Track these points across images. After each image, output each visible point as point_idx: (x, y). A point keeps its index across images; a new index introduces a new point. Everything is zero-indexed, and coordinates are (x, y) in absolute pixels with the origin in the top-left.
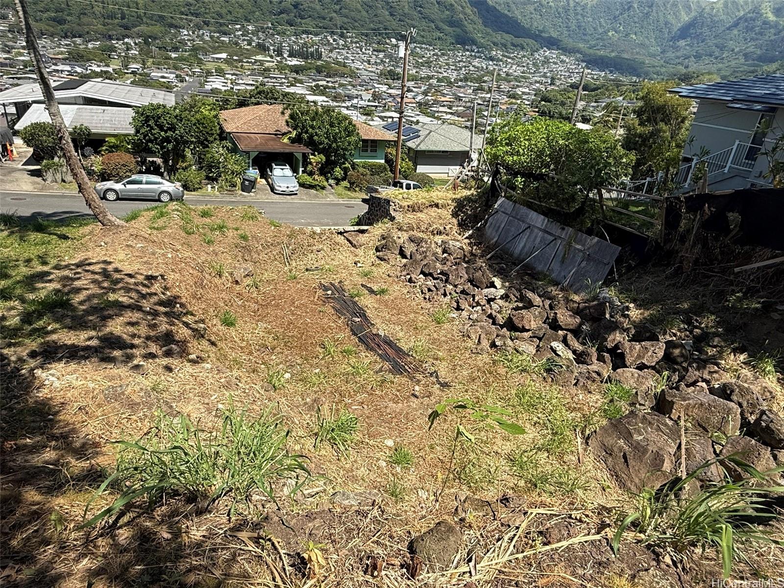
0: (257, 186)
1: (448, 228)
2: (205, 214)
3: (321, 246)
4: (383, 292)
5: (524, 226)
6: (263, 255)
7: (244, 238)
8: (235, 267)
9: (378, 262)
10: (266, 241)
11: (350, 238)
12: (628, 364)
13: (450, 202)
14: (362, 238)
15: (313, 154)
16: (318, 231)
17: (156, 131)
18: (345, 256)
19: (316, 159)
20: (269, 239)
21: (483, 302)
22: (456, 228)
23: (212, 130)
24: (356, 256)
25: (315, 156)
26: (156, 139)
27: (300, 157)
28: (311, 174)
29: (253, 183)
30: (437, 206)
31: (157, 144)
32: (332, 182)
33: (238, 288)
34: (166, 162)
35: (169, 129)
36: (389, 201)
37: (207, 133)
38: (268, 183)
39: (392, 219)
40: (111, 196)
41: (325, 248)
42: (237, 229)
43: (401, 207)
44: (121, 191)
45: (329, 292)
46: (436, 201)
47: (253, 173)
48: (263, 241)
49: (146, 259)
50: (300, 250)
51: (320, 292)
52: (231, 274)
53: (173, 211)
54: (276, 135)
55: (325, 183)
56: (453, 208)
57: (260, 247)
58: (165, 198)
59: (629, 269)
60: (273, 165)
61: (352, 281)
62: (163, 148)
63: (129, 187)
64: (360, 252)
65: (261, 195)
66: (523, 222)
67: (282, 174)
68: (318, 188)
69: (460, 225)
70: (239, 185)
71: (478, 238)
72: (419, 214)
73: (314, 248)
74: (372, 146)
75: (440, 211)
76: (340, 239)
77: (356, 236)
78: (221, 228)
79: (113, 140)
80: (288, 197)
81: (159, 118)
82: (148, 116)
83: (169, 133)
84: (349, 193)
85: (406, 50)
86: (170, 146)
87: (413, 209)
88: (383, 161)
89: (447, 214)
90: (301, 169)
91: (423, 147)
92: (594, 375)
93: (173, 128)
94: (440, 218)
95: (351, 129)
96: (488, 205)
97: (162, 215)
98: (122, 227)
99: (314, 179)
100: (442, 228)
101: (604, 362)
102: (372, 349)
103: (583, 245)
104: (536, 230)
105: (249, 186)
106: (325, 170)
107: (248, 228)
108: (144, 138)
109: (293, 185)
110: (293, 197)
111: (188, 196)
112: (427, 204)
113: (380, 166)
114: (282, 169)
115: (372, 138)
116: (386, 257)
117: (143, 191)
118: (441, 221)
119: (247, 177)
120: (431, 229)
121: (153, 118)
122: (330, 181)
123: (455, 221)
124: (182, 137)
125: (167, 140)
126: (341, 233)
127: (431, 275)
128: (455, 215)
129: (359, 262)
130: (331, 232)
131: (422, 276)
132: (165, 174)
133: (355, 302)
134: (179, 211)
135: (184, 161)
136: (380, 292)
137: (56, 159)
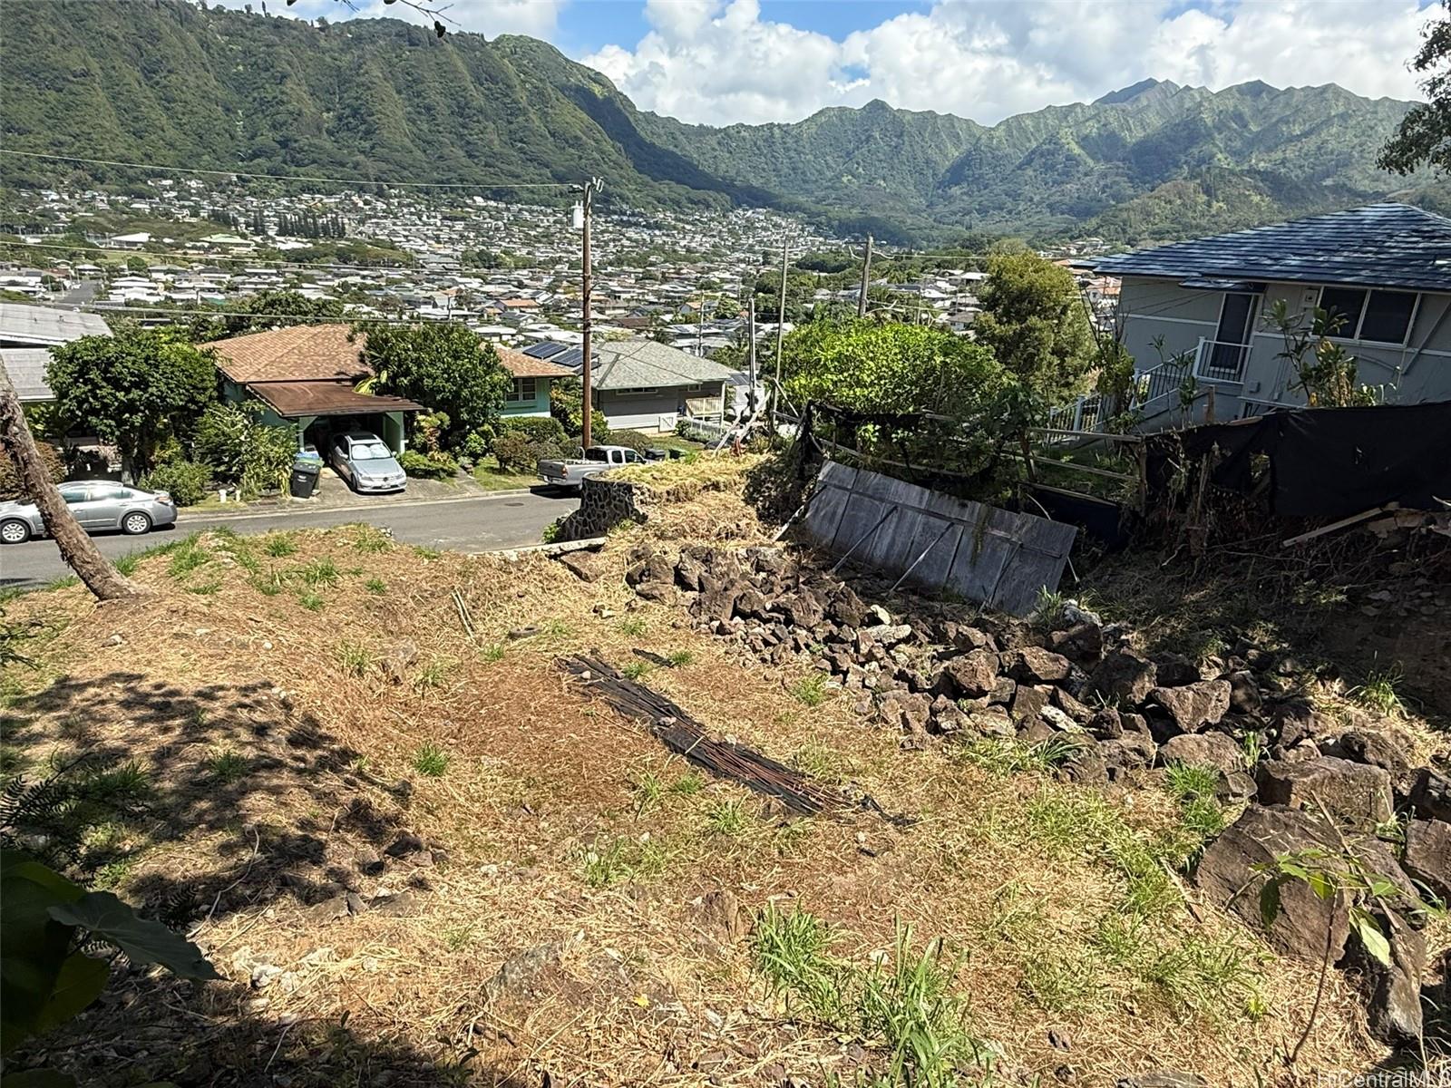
0: (321, 482)
1: (742, 524)
2: (278, 550)
3: (524, 586)
4: (682, 659)
5: (884, 509)
6: (418, 617)
7: (376, 587)
8: (385, 651)
9: (641, 603)
10: (420, 588)
11: (575, 564)
12: (1185, 727)
13: (737, 478)
14: (598, 561)
15: (423, 413)
16: (514, 559)
17: (106, 390)
18: (571, 601)
19: (429, 421)
20: (425, 586)
21: (880, 653)
22: (756, 525)
23: (203, 380)
24: (593, 596)
25: (429, 415)
26: (105, 406)
27: (399, 419)
28: (424, 449)
29: (313, 477)
30: (716, 486)
31: (107, 417)
32: (465, 461)
33: (400, 692)
34: (124, 449)
35: (135, 385)
36: (628, 489)
37: (195, 387)
38: (341, 475)
39: (642, 519)
40: (14, 533)
41: (532, 590)
42: (357, 573)
43: (654, 496)
44: (35, 520)
45: (587, 674)
47: (310, 458)
48: (413, 591)
49: (231, 660)
50: (487, 599)
51: (567, 678)
52: (384, 667)
53: (216, 549)
54: (338, 381)
55: (454, 465)
56: (743, 487)
57: (412, 603)
58: (137, 525)
59: (1095, 560)
60: (348, 438)
61: (614, 647)
62: (120, 423)
64: (597, 587)
65: (331, 498)
66: (882, 500)
67: (366, 455)
68: (442, 475)
69: (760, 517)
70: (285, 484)
71: (799, 540)
72: (689, 506)
73: (512, 591)
74: (528, 388)
75: (722, 495)
76: (556, 568)
77: (585, 558)
78: (327, 573)
80: (387, 497)
81: (112, 364)
82: (86, 363)
83: (135, 394)
84: (502, 478)
85: (585, 216)
86: (137, 420)
87: (677, 496)
88: (547, 415)
89: (735, 499)
90: (403, 443)
91: (611, 384)
92: (1134, 756)
93: (142, 383)
94: (727, 508)
95: (490, 363)
96: (804, 477)
97: (194, 561)
98: (147, 597)
99: (432, 459)
100: (733, 526)
101: (1138, 729)
102: (727, 775)
103: (1008, 530)
104: (910, 513)
105: (304, 484)
106: (450, 439)
107: (377, 567)
108: (79, 408)
109: (397, 475)
110: (397, 496)
111: (185, 515)
112: (700, 485)
113: (546, 423)
114: (368, 445)
115: (525, 374)
116: (656, 592)
118: (730, 514)
119: (301, 468)
120: (716, 530)
121: (97, 365)
122: (461, 459)
123: (752, 511)
124: (163, 399)
125: (131, 407)
126: (555, 557)
127: (755, 614)
128: (750, 500)
129: (604, 608)
130: (538, 557)
131: (739, 620)
132: (125, 476)
133: (641, 687)
134: (227, 549)
135: (165, 447)
136: (675, 660)
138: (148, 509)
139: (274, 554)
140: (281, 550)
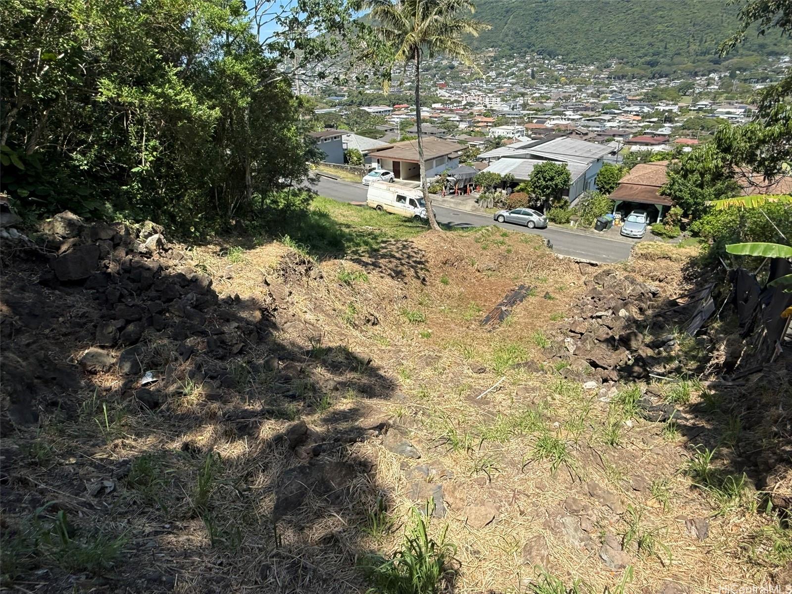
8: (484, 263)
11: (581, 267)
13: (685, 258)
14: (590, 269)
16: (561, 258)
17: (541, 181)
19: (675, 211)
20: (524, 256)
22: (678, 280)
24: (578, 279)
27: (660, 208)
30: (670, 259)
32: (687, 233)
37: (605, 182)
40: (501, 220)
41: (559, 269)
44: (507, 217)
46: (670, 254)
47: (614, 217)
50: (541, 266)
52: (478, 266)
55: (678, 234)
56: (685, 263)
58: (531, 225)
60: (632, 212)
63: (512, 215)
67: (634, 220)
69: (684, 278)
70: (594, 224)
72: (648, 262)
73: (552, 267)
75: (671, 263)
76: (575, 266)
77: (586, 266)
79: (522, 184)
80: (631, 239)
82: (540, 171)
86: (548, 192)
87: (645, 257)
89: (676, 266)
90: (659, 219)
99: (665, 228)
100: (662, 277)
105: (599, 226)
110: (635, 239)
112: (661, 255)
114: (638, 217)
117: (519, 218)
118: (665, 271)
119: (601, 219)
120: (651, 275)
123: (681, 274)
126: (577, 263)
128: (684, 269)
129: (574, 283)
130: (570, 260)
131: (590, 298)
132: (545, 209)
133: (524, 297)
134: (488, 230)
135: (559, 202)
136: (550, 298)
137: (487, 194)
138: (535, 221)
139: (502, 236)
140: (504, 235)
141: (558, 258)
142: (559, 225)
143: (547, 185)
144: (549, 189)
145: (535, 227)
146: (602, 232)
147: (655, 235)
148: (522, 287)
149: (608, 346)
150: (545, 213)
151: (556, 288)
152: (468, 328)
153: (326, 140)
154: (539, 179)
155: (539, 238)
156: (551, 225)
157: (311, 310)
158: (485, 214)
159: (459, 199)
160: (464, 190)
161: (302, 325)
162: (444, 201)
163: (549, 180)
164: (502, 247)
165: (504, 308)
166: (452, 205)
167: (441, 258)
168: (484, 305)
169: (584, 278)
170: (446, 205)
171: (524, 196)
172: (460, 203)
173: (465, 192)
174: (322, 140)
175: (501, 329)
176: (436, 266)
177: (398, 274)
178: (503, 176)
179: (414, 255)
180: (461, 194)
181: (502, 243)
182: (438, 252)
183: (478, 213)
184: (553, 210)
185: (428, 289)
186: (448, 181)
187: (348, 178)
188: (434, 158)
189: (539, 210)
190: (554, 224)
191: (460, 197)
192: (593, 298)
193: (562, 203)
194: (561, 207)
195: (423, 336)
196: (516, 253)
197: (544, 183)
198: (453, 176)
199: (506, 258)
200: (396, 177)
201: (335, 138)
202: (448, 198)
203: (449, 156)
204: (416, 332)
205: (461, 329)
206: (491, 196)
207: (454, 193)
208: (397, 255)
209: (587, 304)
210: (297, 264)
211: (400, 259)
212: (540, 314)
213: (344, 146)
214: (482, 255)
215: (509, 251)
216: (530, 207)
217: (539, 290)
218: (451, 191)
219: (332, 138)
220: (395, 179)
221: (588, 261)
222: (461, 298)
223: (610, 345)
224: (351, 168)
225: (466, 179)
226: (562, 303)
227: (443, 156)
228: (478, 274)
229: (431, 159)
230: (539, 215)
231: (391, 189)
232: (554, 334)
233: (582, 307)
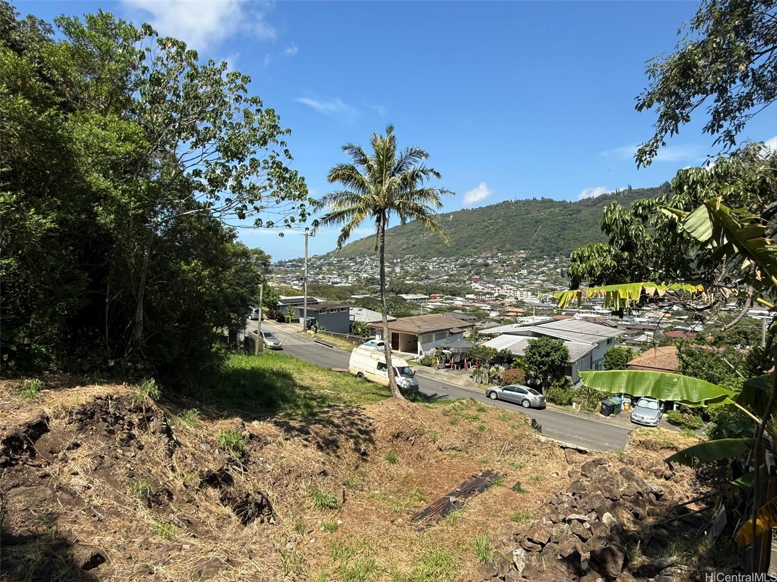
3: (538, 452)
4: (522, 491)
9: (567, 477)
10: (496, 435)
11: (567, 454)
14: (578, 457)
16: (543, 441)
20: (499, 435)
24: (564, 469)
28: (683, 412)
29: (610, 408)
34: (544, 379)
37: (613, 364)
40: (493, 396)
41: (541, 455)
42: (483, 422)
43: (633, 441)
46: (676, 445)
47: (618, 400)
48: (493, 435)
50: (518, 450)
52: (440, 443)
58: (526, 404)
62: (540, 368)
63: (505, 391)
67: (645, 405)
70: (599, 407)
72: (650, 452)
76: (559, 452)
78: (473, 418)
79: (519, 360)
80: (642, 427)
86: (545, 368)
87: (646, 446)
90: (675, 406)
107: (493, 423)
109: (651, 418)
111: (552, 407)
114: (649, 401)
117: (512, 396)
119: (606, 402)
126: (563, 448)
129: (557, 474)
130: (553, 444)
131: (570, 494)
132: (543, 388)
133: (487, 486)
134: (462, 403)
135: (558, 381)
136: (520, 491)
137: (482, 368)
138: (530, 399)
139: (478, 411)
140: (481, 410)
141: (539, 441)
142: (558, 406)
143: (543, 361)
144: (545, 365)
145: (530, 407)
146: (608, 417)
147: (670, 423)
148: (488, 473)
149: (568, 568)
150: (544, 392)
151: (532, 478)
152: (392, 522)
153: (332, 311)
154: (535, 354)
155: (522, 416)
156: (550, 406)
157: (86, 472)
158: (478, 390)
159: (453, 373)
160: (461, 365)
161: (49, 492)
162: (437, 374)
163: (544, 355)
164: (475, 424)
165: (452, 499)
166: (445, 379)
167: (393, 429)
168: (431, 493)
169: (570, 468)
170: (438, 379)
171: (520, 373)
172: (453, 377)
173: (462, 367)
174: (328, 310)
175: (437, 527)
176: (384, 439)
177: (328, 445)
178: (499, 350)
179: (359, 422)
180: (457, 368)
181: (475, 418)
182: (390, 422)
183: (472, 388)
184: (552, 389)
185: (365, 467)
186: (443, 353)
187: (343, 346)
188: (433, 332)
189: (537, 389)
190: (554, 405)
191: (456, 371)
192: (573, 495)
193: (563, 381)
194: (562, 387)
195: (328, 528)
196: (491, 431)
197: (539, 358)
198: (448, 349)
199: (477, 436)
200: (394, 349)
201: (342, 309)
202: (442, 371)
203: (451, 331)
204: (320, 522)
205: (382, 523)
206: (486, 371)
207: (449, 367)
208: (336, 421)
209: (563, 502)
210: (130, 410)
211: (338, 426)
212: (500, 511)
213: (351, 318)
214: (448, 430)
215: (482, 429)
216: (527, 385)
217: (509, 478)
218: (446, 365)
219: (339, 309)
220: (393, 351)
221: (575, 447)
222: (407, 481)
223: (571, 566)
224: (349, 337)
225: (463, 353)
226: (534, 498)
227: (443, 330)
228: (440, 453)
229: (429, 332)
230: (535, 394)
231: (373, 355)
232: (505, 541)
233: (557, 505)
